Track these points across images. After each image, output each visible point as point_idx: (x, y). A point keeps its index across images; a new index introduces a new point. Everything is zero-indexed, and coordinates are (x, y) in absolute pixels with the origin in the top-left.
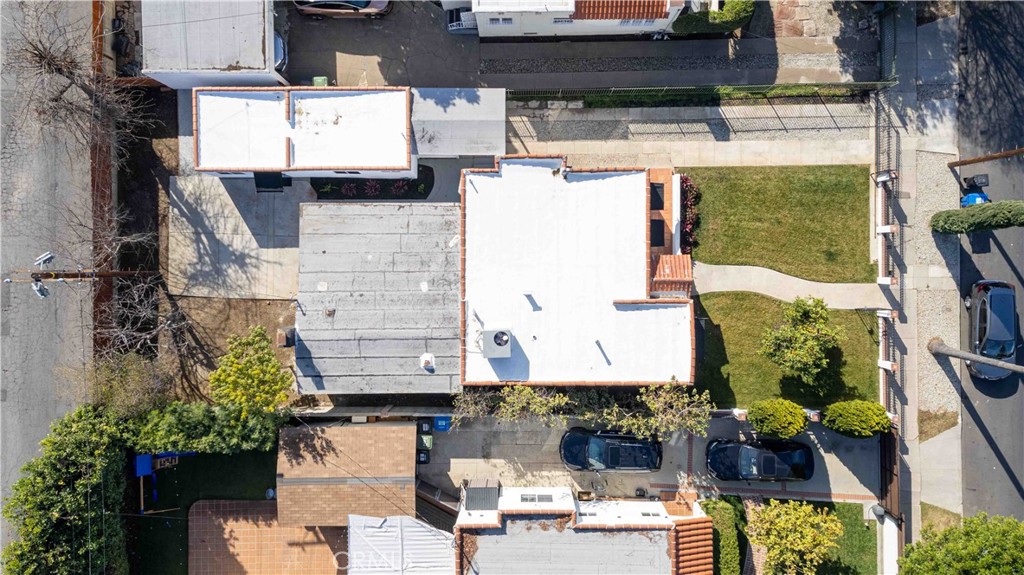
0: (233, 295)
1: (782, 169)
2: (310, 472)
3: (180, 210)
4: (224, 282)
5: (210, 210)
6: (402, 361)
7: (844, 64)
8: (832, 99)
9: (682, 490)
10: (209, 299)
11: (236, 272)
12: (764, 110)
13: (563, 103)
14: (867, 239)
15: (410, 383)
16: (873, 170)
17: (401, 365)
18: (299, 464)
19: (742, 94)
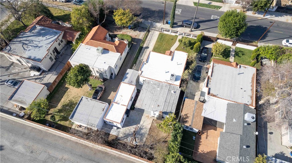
0: (148, 133)
1: (156, 42)
2: (190, 120)
3: (125, 138)
4: (144, 134)
5: (128, 132)
6: (172, 96)
7: (144, 32)
8: (148, 34)
9: (207, 67)
10: (147, 138)
11: (143, 131)
12: (146, 42)
13: (133, 67)
14: (171, 35)
15: (177, 97)
16: (161, 32)
17: (173, 97)
18: (188, 121)
19: (143, 44)
